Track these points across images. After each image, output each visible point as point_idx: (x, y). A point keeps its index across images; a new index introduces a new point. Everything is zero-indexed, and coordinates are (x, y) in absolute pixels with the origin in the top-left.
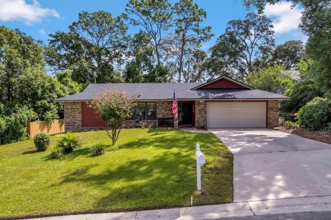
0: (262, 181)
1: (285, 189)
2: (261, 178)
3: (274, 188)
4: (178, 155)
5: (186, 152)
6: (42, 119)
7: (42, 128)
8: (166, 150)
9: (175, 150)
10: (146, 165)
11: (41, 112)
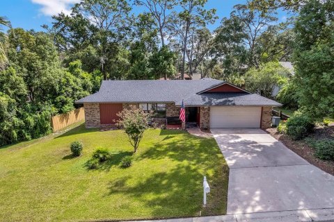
0: (246, 196)
1: (259, 203)
2: (245, 193)
3: (253, 203)
4: (188, 168)
5: (194, 165)
6: (60, 112)
7: (62, 120)
8: (179, 163)
9: (185, 163)
10: (166, 179)
11: (60, 106)
